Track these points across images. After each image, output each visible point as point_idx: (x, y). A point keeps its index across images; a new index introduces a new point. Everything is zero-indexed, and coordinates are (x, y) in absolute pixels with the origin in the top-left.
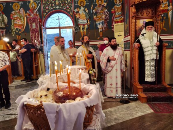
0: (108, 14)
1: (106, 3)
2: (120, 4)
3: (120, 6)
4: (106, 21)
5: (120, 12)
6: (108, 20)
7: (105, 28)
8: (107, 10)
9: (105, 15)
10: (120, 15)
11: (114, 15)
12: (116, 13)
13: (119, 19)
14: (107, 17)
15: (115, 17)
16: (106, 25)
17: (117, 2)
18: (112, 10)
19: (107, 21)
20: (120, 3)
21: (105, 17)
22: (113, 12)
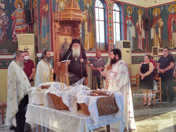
0: (7, 20)
1: (4, 5)
2: (21, 10)
3: (22, 11)
4: (4, 29)
5: (22, 20)
6: (8, 27)
7: (3, 37)
8: (5, 14)
9: (3, 20)
10: (22, 23)
11: (15, 22)
12: (17, 20)
13: (21, 28)
14: (5, 23)
15: (16, 24)
16: (4, 34)
17: (18, 6)
18: (12, 15)
19: (6, 28)
20: (21, 7)
21: (3, 22)
22: (13, 17)
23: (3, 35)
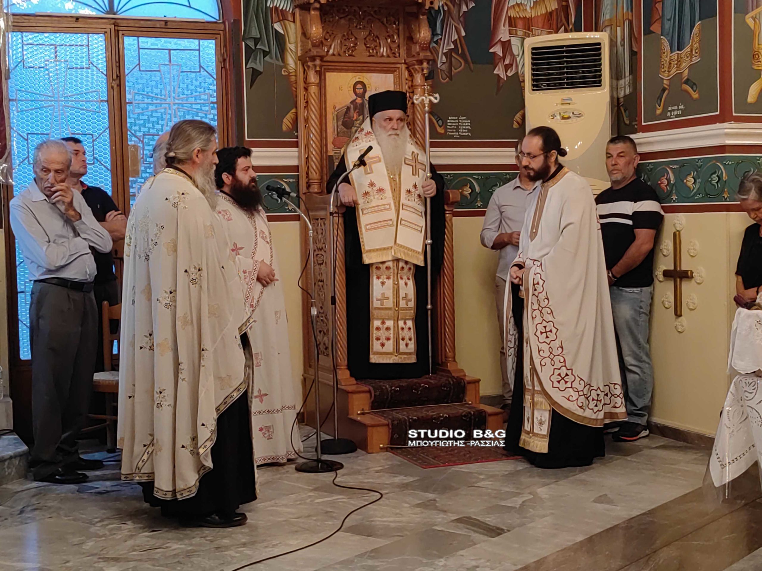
6: (472, 5)
23: (452, 47)
